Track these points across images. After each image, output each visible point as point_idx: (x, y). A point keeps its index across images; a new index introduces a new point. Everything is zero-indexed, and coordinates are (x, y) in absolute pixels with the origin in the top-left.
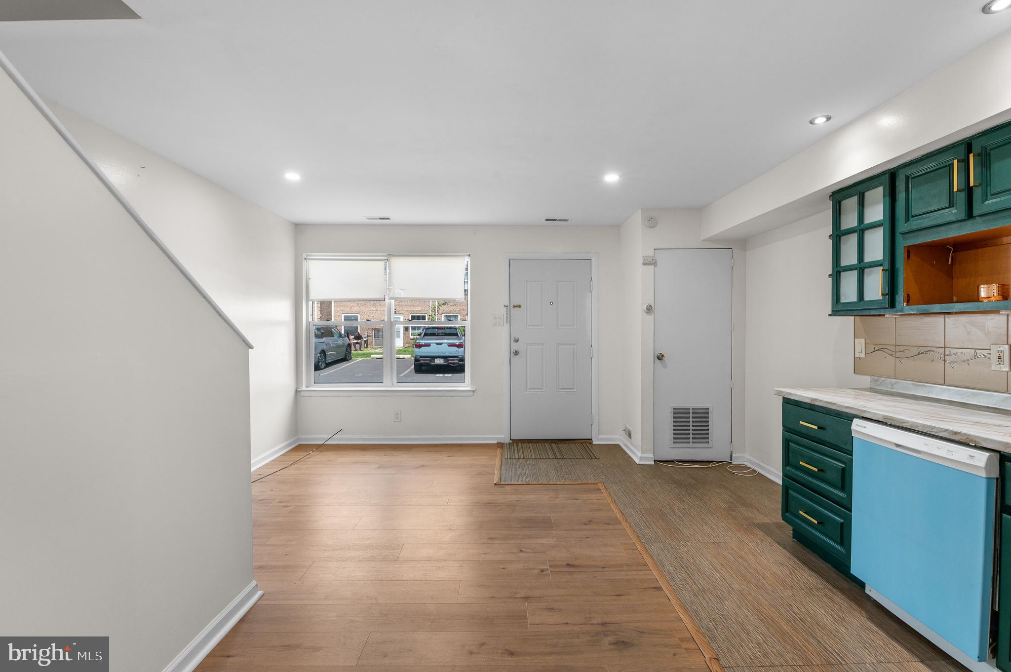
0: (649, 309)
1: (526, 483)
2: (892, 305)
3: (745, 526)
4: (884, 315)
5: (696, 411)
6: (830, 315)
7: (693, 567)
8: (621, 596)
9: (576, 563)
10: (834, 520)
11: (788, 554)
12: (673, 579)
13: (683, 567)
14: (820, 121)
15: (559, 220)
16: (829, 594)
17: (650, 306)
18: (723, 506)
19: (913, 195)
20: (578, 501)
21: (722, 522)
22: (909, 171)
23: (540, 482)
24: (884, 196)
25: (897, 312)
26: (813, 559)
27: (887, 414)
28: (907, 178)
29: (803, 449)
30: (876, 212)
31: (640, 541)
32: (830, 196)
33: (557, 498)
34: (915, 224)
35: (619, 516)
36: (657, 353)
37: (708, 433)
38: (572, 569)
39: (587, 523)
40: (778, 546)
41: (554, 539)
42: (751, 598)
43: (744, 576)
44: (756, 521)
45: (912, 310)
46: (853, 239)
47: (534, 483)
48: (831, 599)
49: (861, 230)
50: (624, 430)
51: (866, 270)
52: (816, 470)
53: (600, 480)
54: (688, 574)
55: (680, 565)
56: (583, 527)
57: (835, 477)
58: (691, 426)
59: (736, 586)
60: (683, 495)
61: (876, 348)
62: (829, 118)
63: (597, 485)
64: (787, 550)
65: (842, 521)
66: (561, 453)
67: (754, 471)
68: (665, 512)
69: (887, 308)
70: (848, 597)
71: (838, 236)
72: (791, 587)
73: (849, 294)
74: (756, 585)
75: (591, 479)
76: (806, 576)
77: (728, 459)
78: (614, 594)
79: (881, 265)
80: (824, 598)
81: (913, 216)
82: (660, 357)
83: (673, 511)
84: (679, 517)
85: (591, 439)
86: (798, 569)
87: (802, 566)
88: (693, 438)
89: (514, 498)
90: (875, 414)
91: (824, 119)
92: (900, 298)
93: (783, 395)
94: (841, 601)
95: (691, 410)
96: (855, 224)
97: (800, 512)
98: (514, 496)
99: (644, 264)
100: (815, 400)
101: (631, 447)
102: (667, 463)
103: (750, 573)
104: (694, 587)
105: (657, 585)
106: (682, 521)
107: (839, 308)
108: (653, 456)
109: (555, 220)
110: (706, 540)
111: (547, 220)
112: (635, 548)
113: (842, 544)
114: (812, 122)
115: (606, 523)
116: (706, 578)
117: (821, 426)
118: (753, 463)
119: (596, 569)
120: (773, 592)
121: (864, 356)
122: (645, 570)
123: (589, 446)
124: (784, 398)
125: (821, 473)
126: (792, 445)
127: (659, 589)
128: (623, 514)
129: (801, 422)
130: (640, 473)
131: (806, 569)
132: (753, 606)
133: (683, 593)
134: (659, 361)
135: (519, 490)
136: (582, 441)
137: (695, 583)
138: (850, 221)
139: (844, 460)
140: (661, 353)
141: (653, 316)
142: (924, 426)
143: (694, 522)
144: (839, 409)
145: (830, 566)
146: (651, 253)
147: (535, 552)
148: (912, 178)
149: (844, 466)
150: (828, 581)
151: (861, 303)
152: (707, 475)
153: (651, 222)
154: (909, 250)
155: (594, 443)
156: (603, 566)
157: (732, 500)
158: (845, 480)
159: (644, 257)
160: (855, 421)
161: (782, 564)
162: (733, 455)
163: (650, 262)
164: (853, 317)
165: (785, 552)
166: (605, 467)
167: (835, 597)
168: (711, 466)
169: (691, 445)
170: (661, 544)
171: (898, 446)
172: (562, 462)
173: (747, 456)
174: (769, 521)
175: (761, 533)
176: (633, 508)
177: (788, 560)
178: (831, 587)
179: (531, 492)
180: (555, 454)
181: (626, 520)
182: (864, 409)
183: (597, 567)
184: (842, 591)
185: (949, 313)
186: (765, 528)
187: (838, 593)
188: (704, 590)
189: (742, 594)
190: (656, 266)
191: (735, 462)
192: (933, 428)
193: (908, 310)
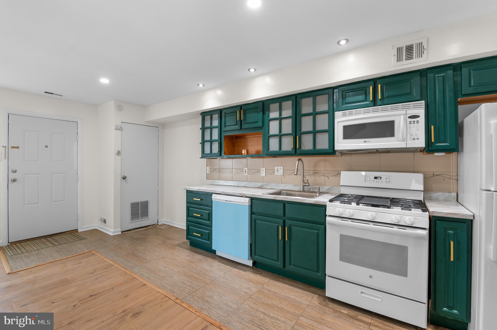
0: (119, 153)
1: (36, 266)
2: (221, 155)
3: (172, 247)
4: (217, 158)
5: (142, 203)
6: (200, 158)
7: (156, 270)
8: (127, 296)
9: (96, 293)
10: (206, 232)
11: (190, 252)
12: (149, 278)
13: (152, 272)
14: (201, 85)
15: (55, 94)
16: (206, 259)
17: (119, 151)
18: (161, 242)
19: (227, 119)
20: (82, 263)
21: (162, 249)
22: (226, 111)
23: (48, 262)
24: (218, 118)
25: (222, 157)
26: (198, 250)
27: (223, 191)
28: (225, 113)
29: (194, 209)
30: (216, 123)
31: (128, 270)
32: (201, 114)
33: (67, 266)
34: (227, 128)
35: (111, 262)
36: (123, 176)
37: (148, 213)
38: (94, 297)
39: (93, 272)
40: (186, 250)
41: (75, 288)
42: (182, 272)
43: (177, 265)
44: (175, 244)
45: (226, 157)
46: (209, 131)
47: (44, 263)
48: (207, 261)
49: (211, 128)
50: (100, 220)
51: (213, 142)
52: (200, 216)
53: (92, 249)
54: (155, 274)
55: (151, 272)
56: (93, 275)
57: (206, 217)
58: (140, 210)
59: (176, 270)
60: (141, 243)
61: (213, 170)
62: (204, 86)
63: (91, 252)
64: (189, 250)
65: (209, 232)
66: (57, 242)
67: (169, 225)
68: (136, 253)
69: (219, 156)
70: (212, 258)
71: (203, 129)
72: (194, 262)
73: (207, 151)
74: (183, 267)
75: (85, 250)
76: (198, 257)
77: (156, 223)
78: (123, 297)
79: (217, 141)
80: (205, 261)
81: (227, 126)
82: (124, 178)
83: (139, 251)
84: (143, 253)
85: (77, 229)
86: (194, 255)
87: (196, 254)
88: (141, 216)
89: (30, 277)
90: (219, 191)
91: (202, 86)
92: (223, 152)
93: (187, 189)
94: (210, 260)
95: (140, 203)
96: (209, 126)
97: (194, 234)
98: (30, 276)
99: (116, 129)
100: (199, 189)
101: (106, 228)
102: (127, 231)
103: (179, 263)
104: (159, 277)
105: (144, 284)
106: (145, 254)
107: (204, 155)
108: (120, 230)
109: (53, 94)
110: (158, 258)
111: (46, 92)
112: (126, 273)
113: (209, 240)
114: (198, 85)
115: (104, 269)
116: (163, 272)
117: (201, 199)
118: (167, 222)
119: (109, 291)
120: (189, 266)
121: (210, 173)
122: (135, 280)
123: (77, 234)
124: (187, 190)
125: (202, 216)
126: (191, 208)
127: (145, 285)
128: (113, 261)
129: (194, 199)
130: (115, 240)
131: (197, 254)
132: (184, 274)
133: (156, 282)
134: (124, 180)
135: (32, 271)
136: (70, 232)
137: (159, 276)
138: (208, 124)
139: (209, 210)
140: (124, 176)
141: (120, 156)
142: (233, 193)
143: (150, 252)
144: (207, 191)
145: (204, 251)
146: (120, 124)
147: (64, 299)
148: (226, 113)
149: (209, 212)
150: (205, 256)
151: (211, 154)
152: (149, 232)
153: (120, 108)
154: (225, 137)
155: (80, 231)
156: (112, 288)
157: (163, 239)
158: (210, 217)
159: (116, 125)
160: (213, 195)
161: (189, 256)
162: (159, 220)
163: (119, 128)
164: (206, 159)
165: (189, 251)
166: (92, 242)
167: (208, 259)
168: (150, 227)
169: (140, 220)
170: (138, 267)
171: (226, 201)
172: (60, 247)
173: (165, 220)
174: (180, 242)
175: (178, 248)
176: (118, 256)
177: (190, 254)
178: (206, 257)
179: (44, 269)
180: (52, 243)
181: (116, 263)
182: (216, 190)
183: (109, 290)
184: (210, 257)
185: (234, 158)
186: (179, 245)
187: (209, 258)
188: (164, 277)
189: (179, 272)
190: (122, 131)
191: (159, 223)
192: (235, 193)
193: (225, 157)
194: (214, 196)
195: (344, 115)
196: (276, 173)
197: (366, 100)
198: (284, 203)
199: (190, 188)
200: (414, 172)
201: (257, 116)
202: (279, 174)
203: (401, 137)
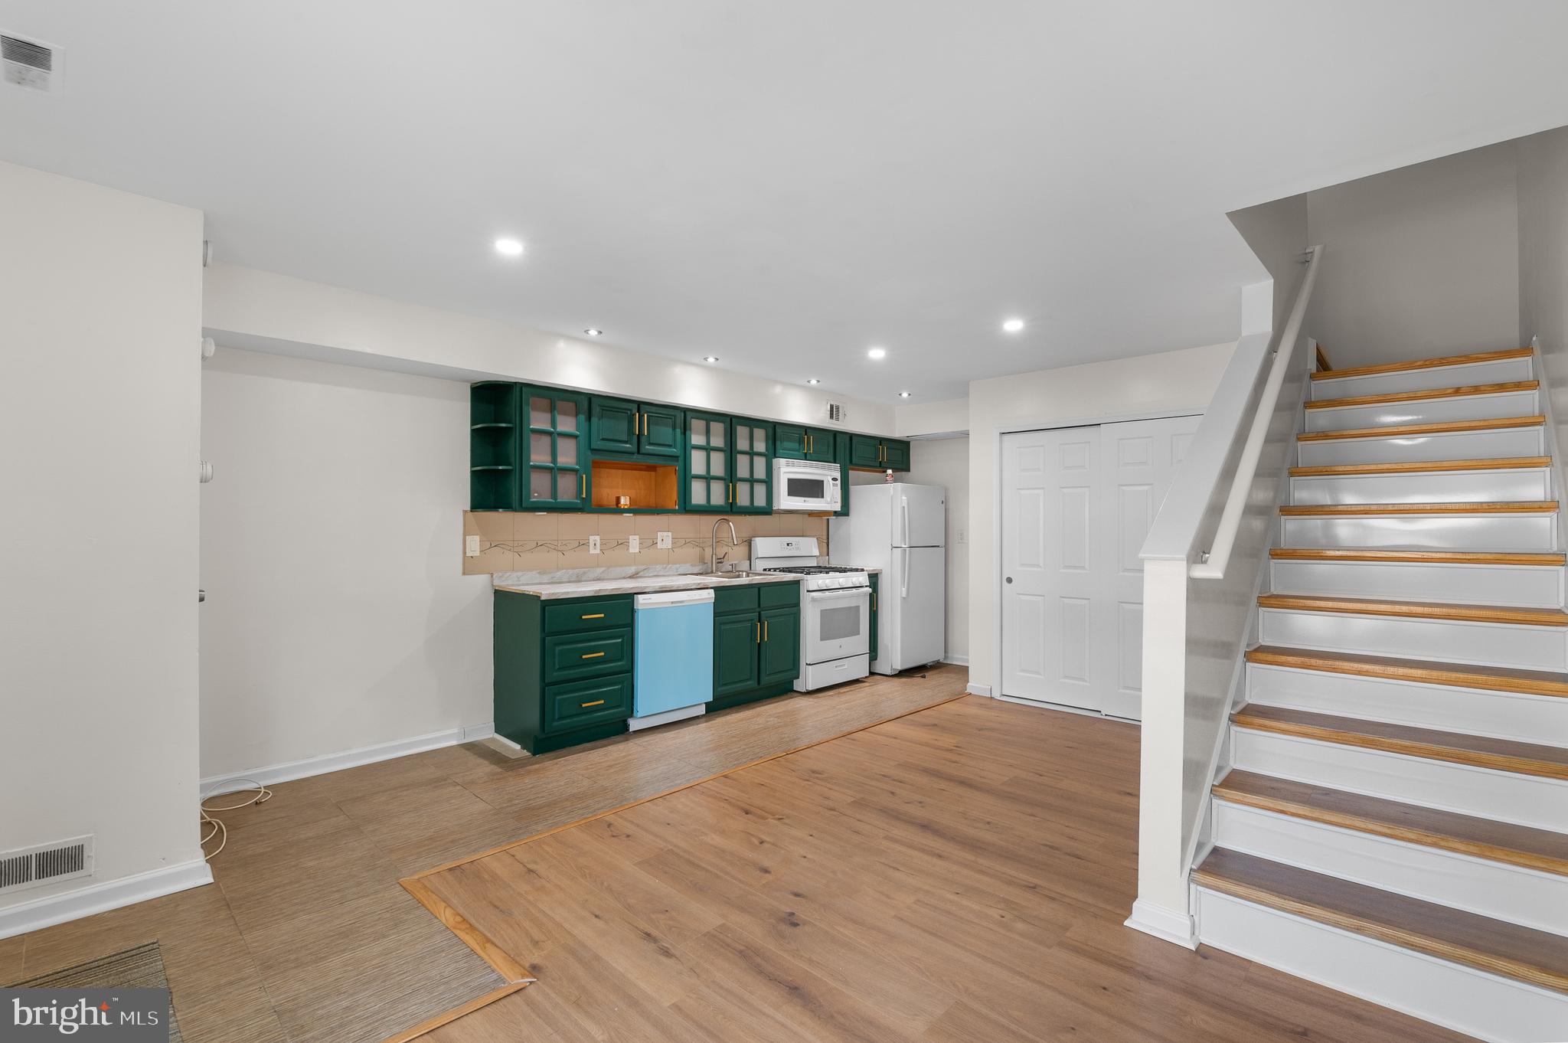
194: (640, 600)
195: (788, 465)
196: (660, 545)
197: (798, 451)
198: (759, 587)
199: (568, 593)
200: (803, 536)
201: (665, 433)
202: (664, 547)
203: (829, 500)
